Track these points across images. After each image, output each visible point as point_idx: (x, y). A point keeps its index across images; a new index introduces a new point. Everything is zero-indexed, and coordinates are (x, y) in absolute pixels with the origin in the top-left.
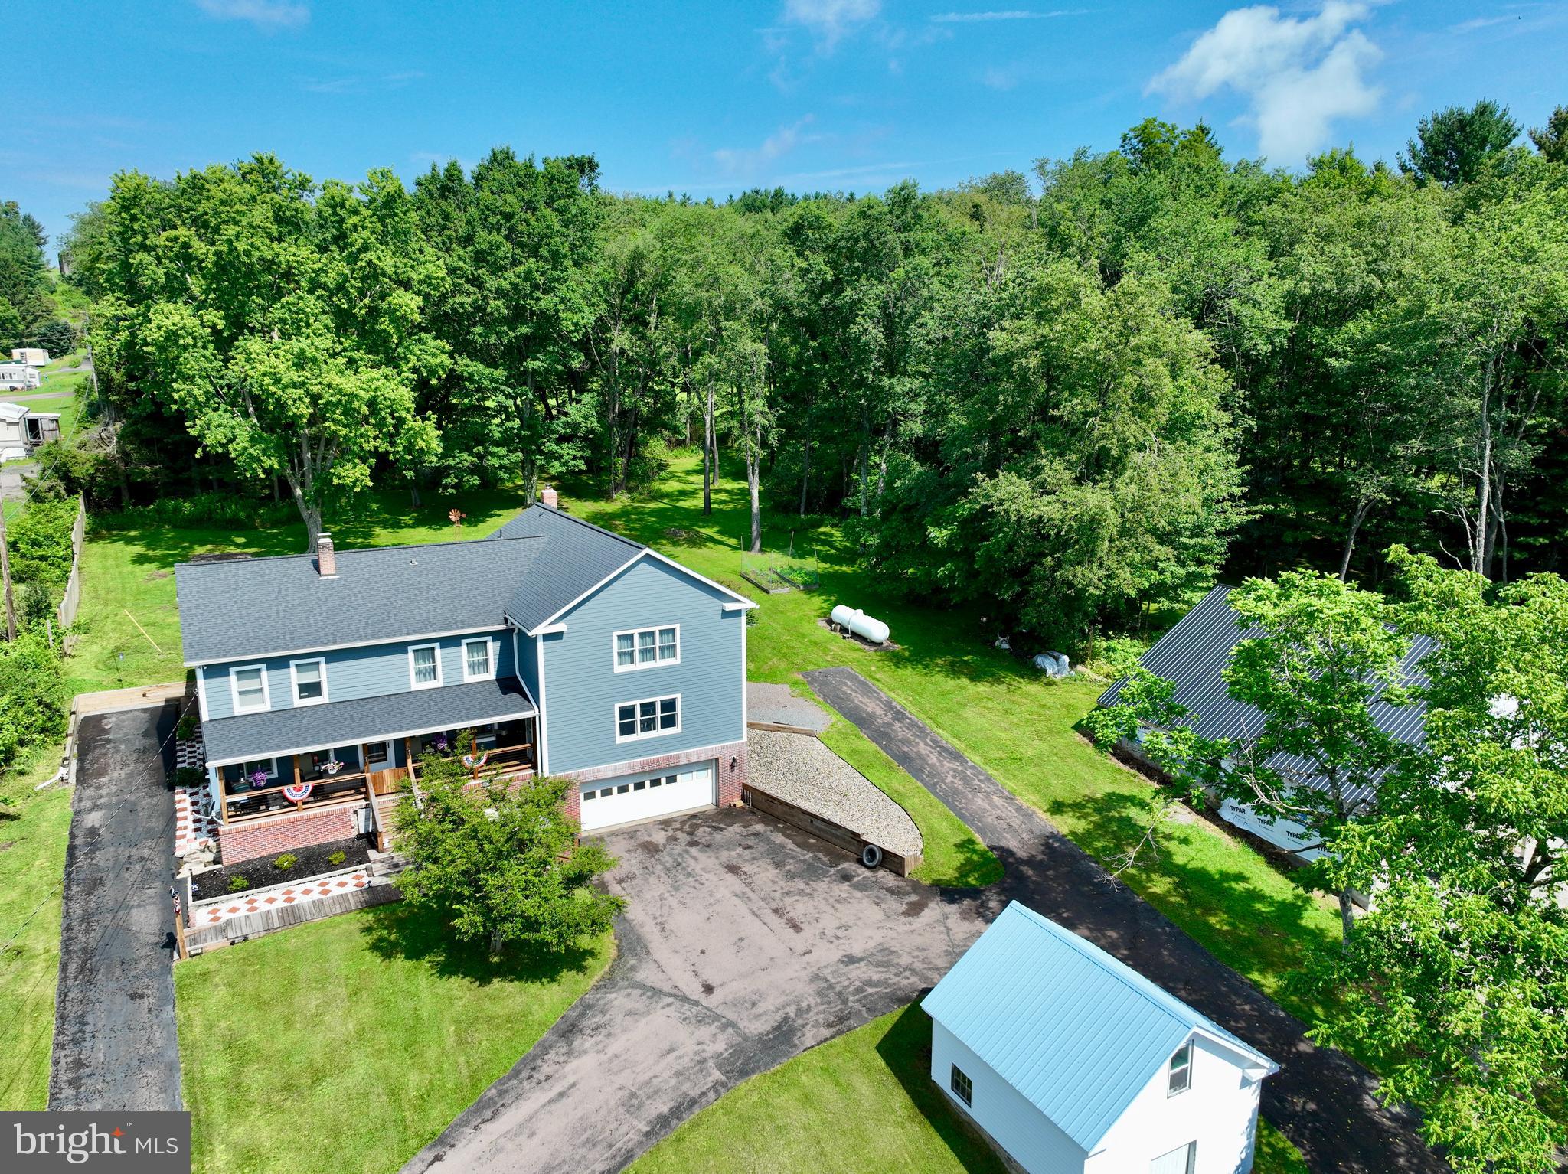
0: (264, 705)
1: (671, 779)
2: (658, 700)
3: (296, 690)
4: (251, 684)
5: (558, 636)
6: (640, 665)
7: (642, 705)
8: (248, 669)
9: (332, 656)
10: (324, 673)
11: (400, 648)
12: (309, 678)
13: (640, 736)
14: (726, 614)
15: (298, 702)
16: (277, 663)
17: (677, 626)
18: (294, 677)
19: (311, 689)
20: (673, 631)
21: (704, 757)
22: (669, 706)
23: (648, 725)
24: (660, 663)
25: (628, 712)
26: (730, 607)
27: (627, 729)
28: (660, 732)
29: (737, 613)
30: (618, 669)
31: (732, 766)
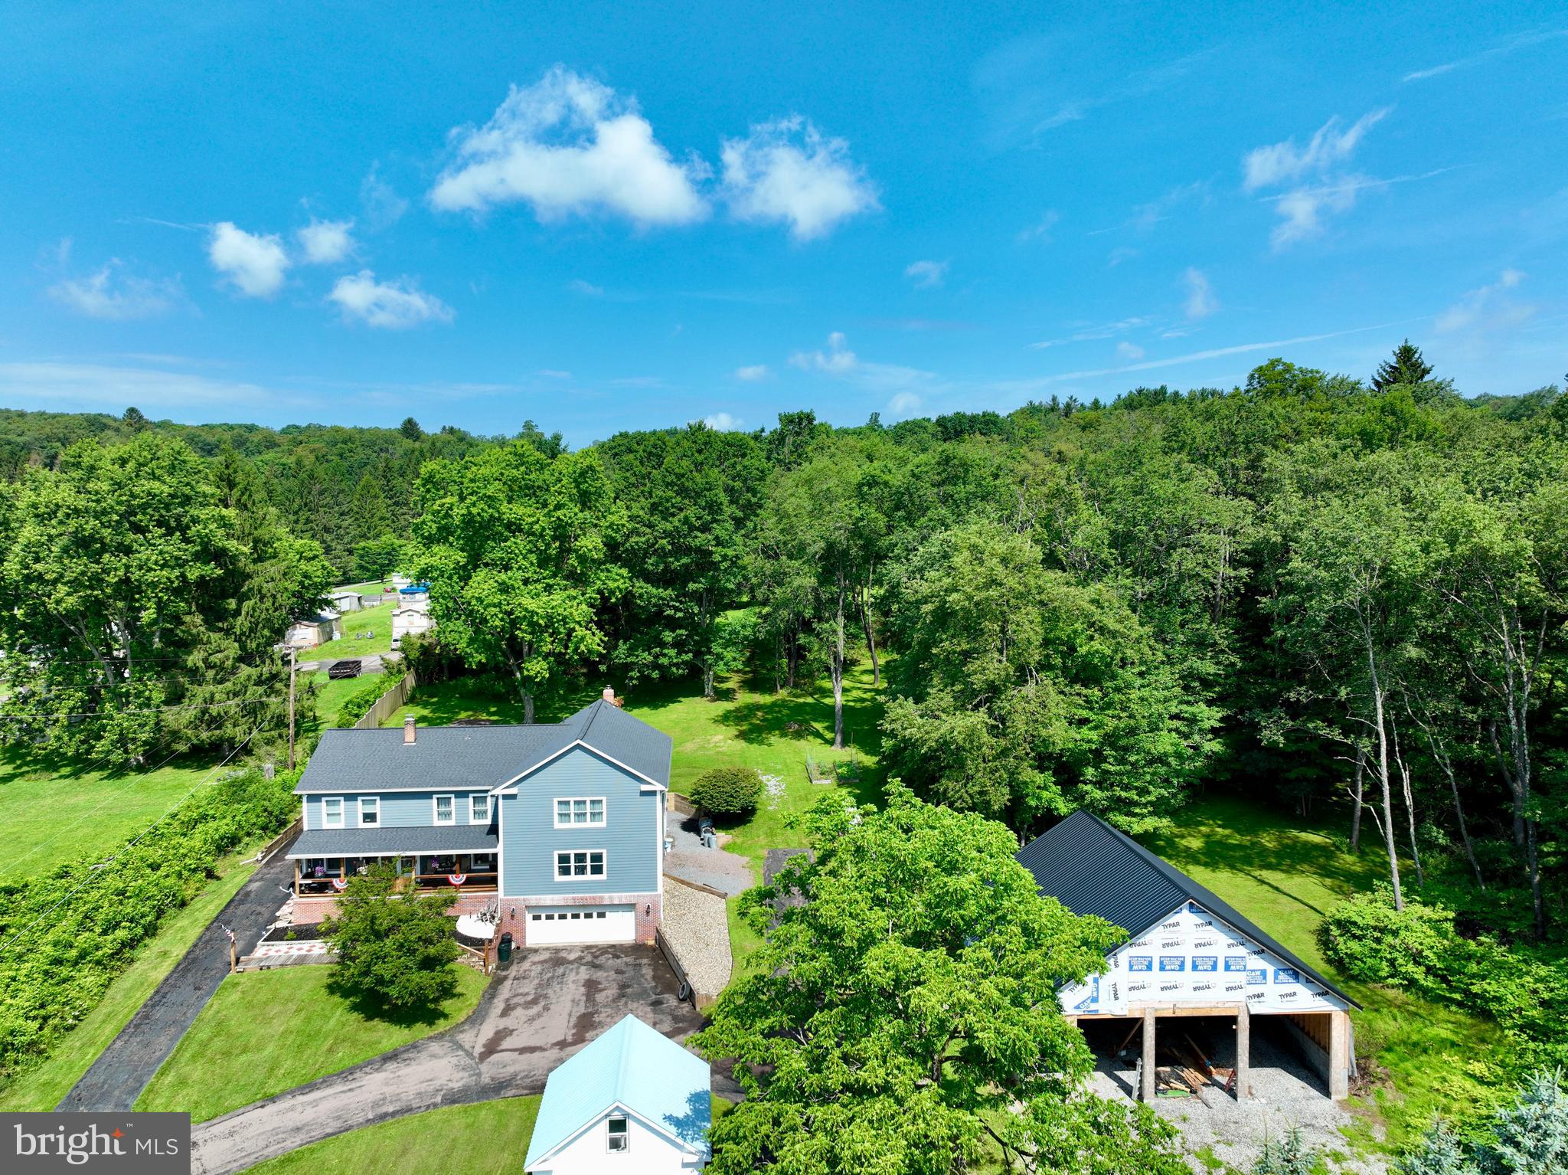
0: (340, 824)
1: (601, 915)
2: (589, 852)
3: (361, 817)
4: (333, 809)
5: (513, 797)
6: (573, 824)
7: (576, 855)
8: (332, 798)
9: (385, 796)
10: (378, 807)
11: (428, 795)
12: (369, 809)
13: (573, 877)
14: (644, 793)
15: (362, 825)
16: (351, 797)
17: (604, 799)
18: (360, 807)
19: (370, 817)
20: (600, 802)
21: (624, 901)
22: (596, 858)
23: (581, 870)
24: (589, 824)
25: (564, 859)
26: (645, 788)
27: (565, 871)
28: (589, 877)
29: (653, 793)
30: (558, 825)
31: (648, 913)
